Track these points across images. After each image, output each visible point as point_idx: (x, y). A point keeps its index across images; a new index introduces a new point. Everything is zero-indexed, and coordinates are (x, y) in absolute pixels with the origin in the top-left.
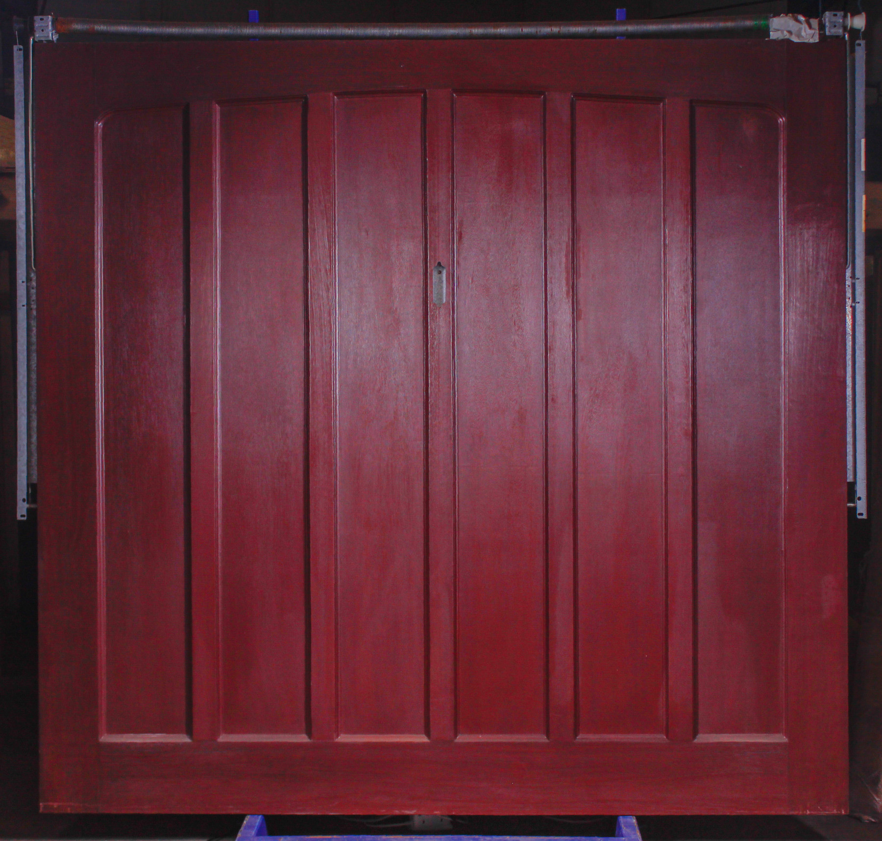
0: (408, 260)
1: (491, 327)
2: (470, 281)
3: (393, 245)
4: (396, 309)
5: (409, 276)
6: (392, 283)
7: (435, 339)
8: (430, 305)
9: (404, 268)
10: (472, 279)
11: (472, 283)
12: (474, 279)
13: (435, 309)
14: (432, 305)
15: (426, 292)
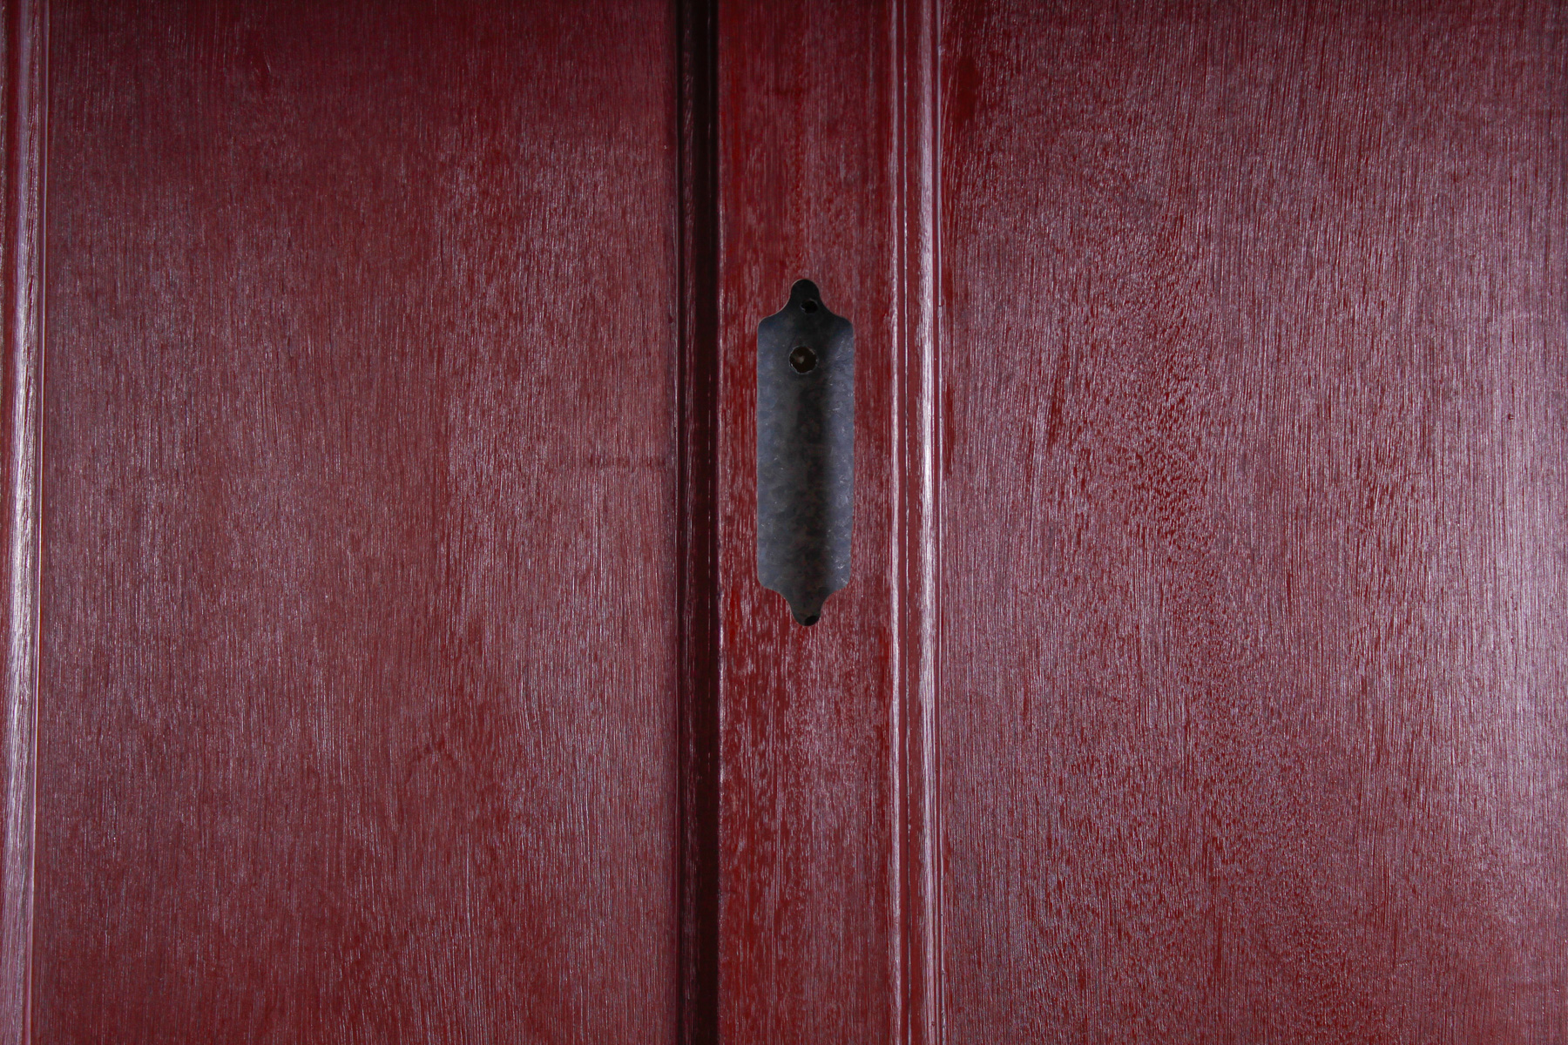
0: (568, 269)
1: (1203, 772)
2: (1041, 424)
3: (453, 162)
4: (476, 632)
5: (572, 389)
6: (442, 439)
7: (767, 860)
8: (735, 603)
9: (537, 328)
10: (1055, 411)
11: (1052, 436)
12: (1070, 410)
13: (767, 636)
14: (746, 608)
15: (707, 506)
